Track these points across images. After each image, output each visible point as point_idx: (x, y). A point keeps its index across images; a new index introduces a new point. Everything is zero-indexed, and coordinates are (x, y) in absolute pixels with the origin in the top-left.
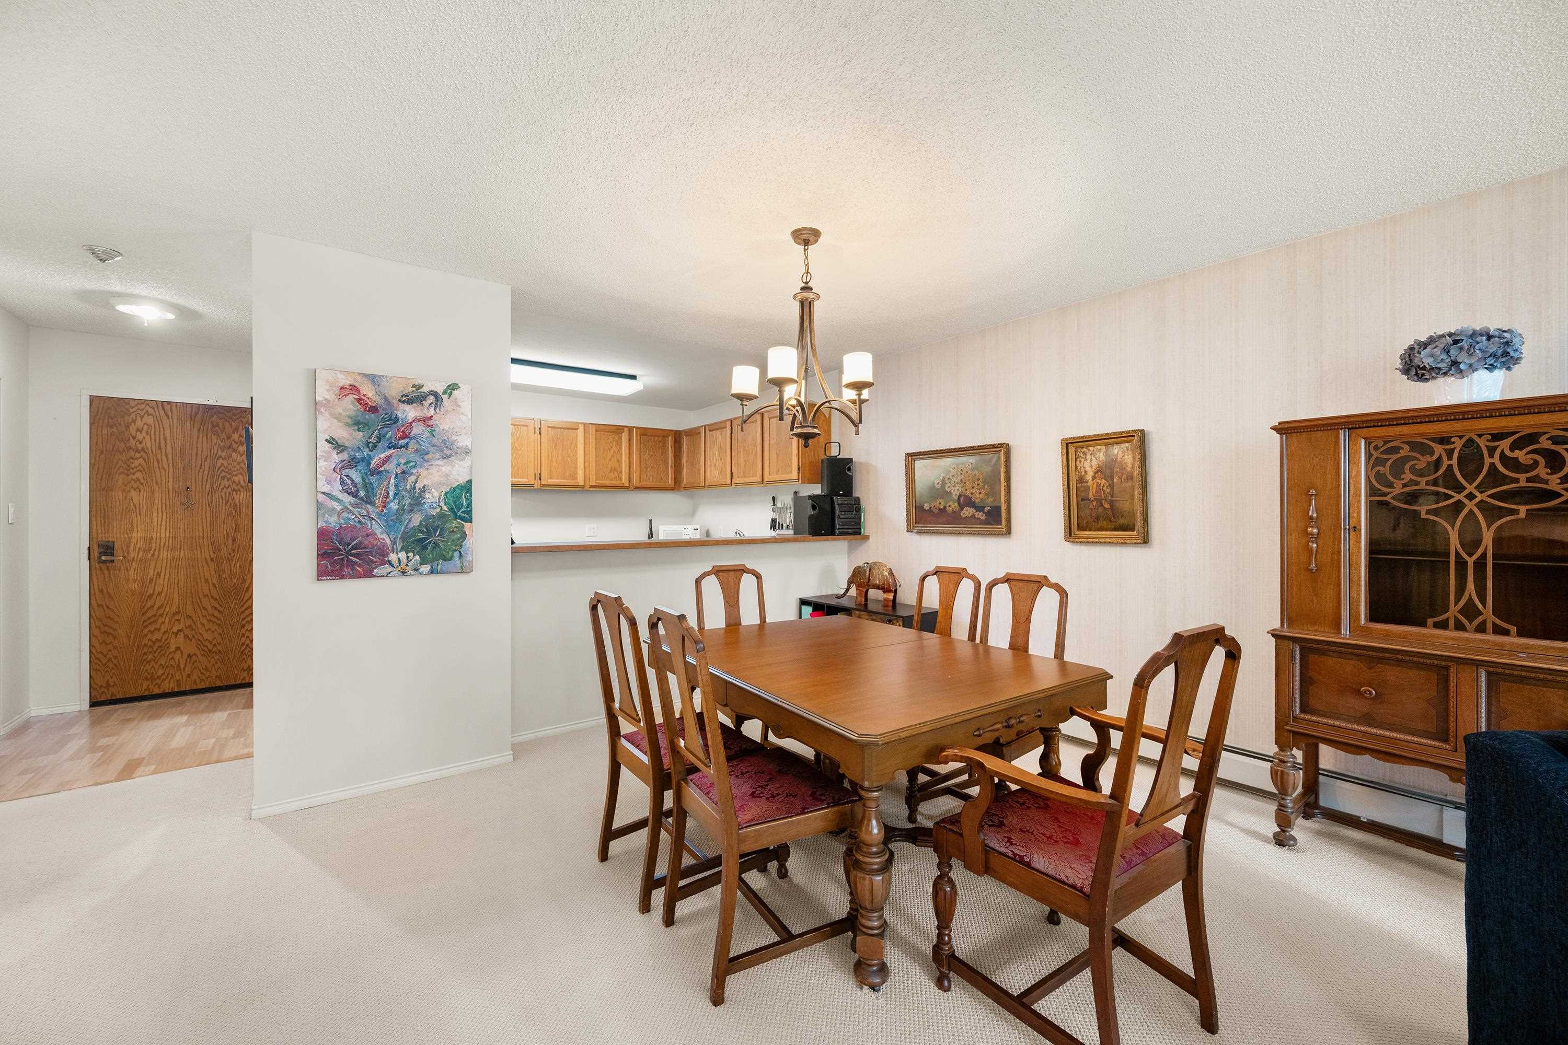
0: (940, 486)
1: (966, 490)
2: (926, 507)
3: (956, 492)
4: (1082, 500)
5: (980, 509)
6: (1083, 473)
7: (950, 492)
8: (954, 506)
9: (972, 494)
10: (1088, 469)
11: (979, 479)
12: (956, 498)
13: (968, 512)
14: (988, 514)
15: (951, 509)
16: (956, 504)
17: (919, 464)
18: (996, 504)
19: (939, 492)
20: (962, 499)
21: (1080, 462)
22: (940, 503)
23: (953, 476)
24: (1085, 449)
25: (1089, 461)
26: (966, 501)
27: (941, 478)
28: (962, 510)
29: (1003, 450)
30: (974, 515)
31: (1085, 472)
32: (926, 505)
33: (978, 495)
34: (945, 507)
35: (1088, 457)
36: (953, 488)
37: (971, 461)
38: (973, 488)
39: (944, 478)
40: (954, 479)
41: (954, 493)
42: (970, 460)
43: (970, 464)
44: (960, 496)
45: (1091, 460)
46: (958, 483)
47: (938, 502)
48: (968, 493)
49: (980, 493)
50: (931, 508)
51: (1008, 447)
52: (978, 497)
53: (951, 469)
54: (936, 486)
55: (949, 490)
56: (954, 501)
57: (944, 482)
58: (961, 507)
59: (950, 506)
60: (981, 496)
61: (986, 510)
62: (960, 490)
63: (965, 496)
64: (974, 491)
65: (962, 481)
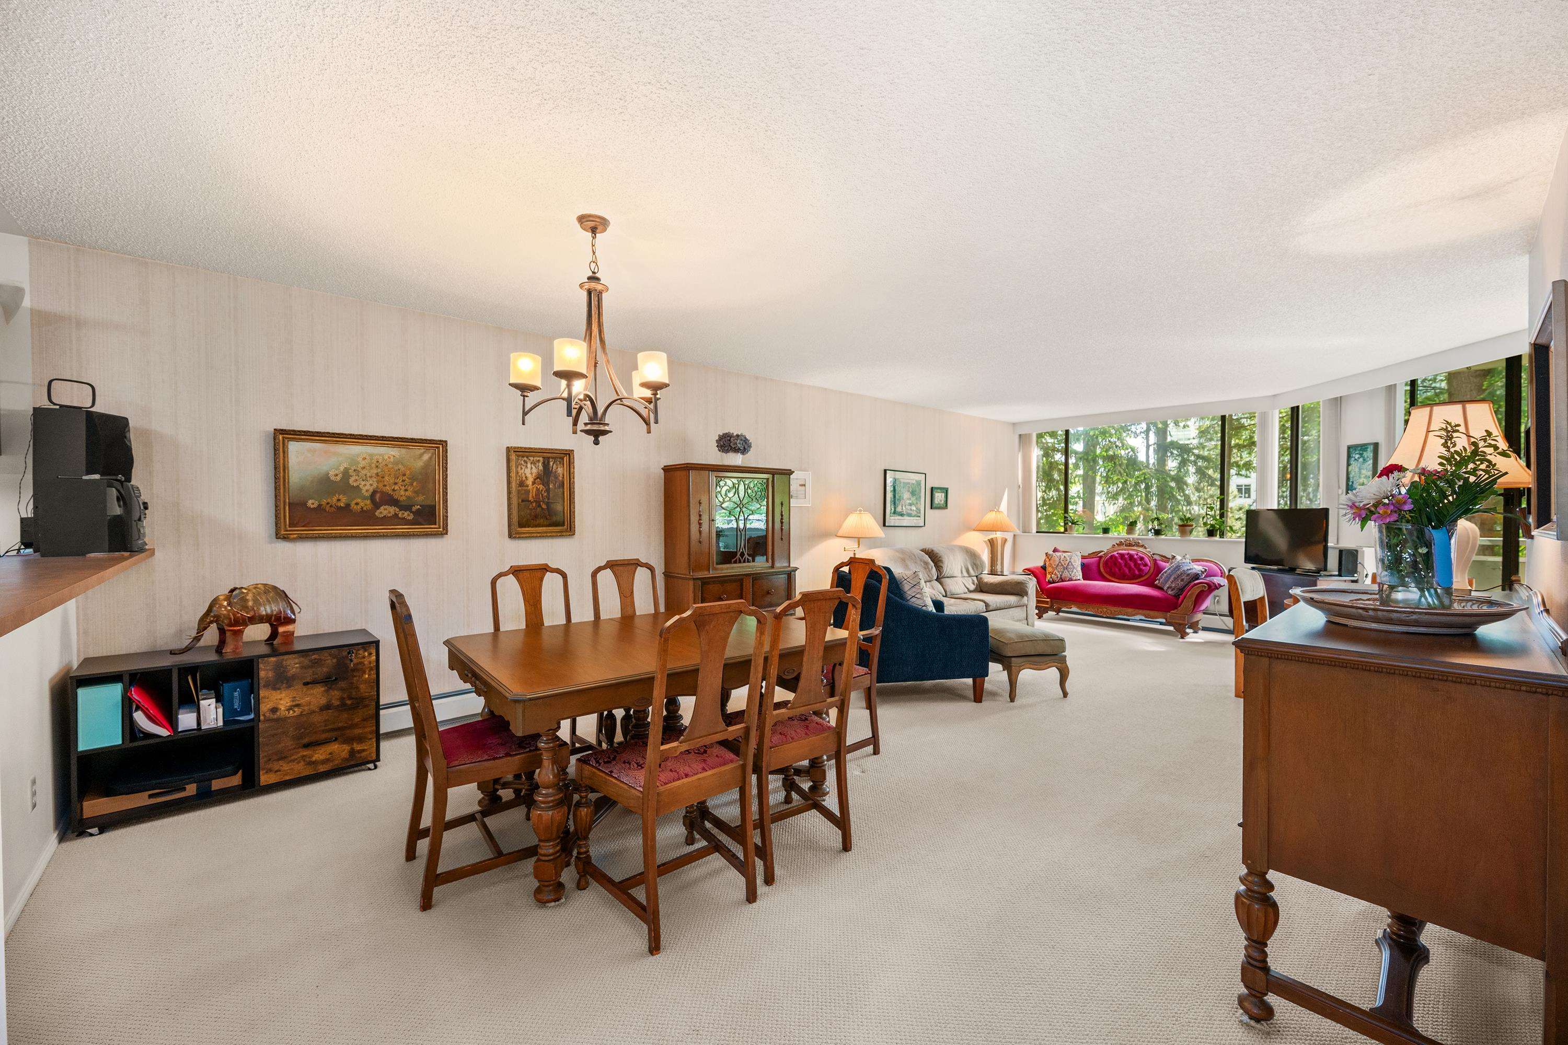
0: (338, 478)
1: (385, 486)
2: (312, 503)
3: (367, 487)
4: (522, 501)
5: (407, 508)
6: (524, 478)
7: (358, 486)
8: (367, 504)
9: (394, 490)
10: (529, 475)
11: (404, 475)
12: (368, 494)
13: (386, 511)
14: (417, 513)
15: (359, 507)
16: (368, 502)
17: (294, 448)
18: (429, 503)
19: (325, 484)
20: (378, 496)
21: (521, 468)
22: (339, 500)
23: (363, 468)
24: (525, 459)
25: (529, 469)
26: (381, 498)
27: (342, 469)
28: (378, 508)
29: (439, 447)
30: (396, 515)
31: (526, 477)
32: (310, 502)
33: (402, 493)
34: (348, 505)
35: (529, 465)
36: (363, 483)
37: (393, 453)
38: (396, 484)
39: (346, 469)
40: (364, 472)
41: (364, 489)
42: (390, 452)
43: (392, 457)
44: (374, 492)
45: (532, 468)
46: (371, 477)
47: (335, 499)
48: (388, 489)
49: (406, 490)
50: (320, 506)
51: (444, 443)
52: (402, 494)
53: (360, 459)
54: (333, 478)
55: (355, 484)
56: (365, 498)
57: (346, 474)
58: (377, 506)
59: (357, 504)
60: (407, 493)
61: (414, 509)
62: (375, 485)
63: (382, 493)
64: (396, 487)
65: (377, 475)
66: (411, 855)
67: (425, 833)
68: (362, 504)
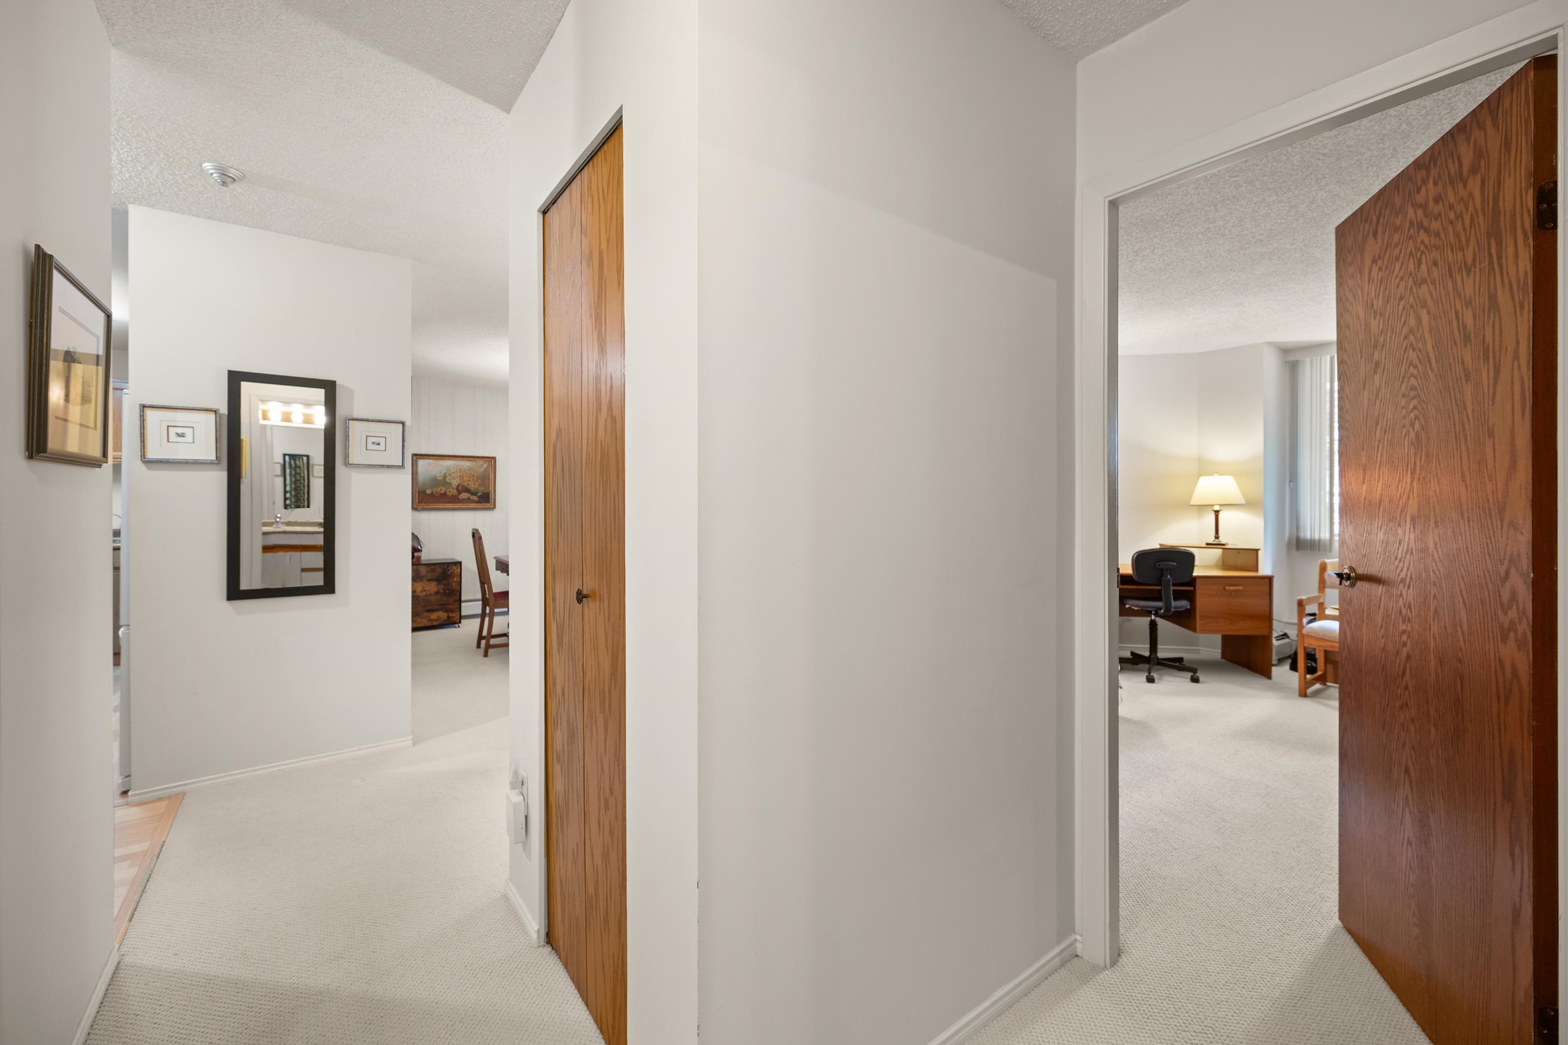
0: (441, 478)
1: (464, 482)
2: (429, 492)
3: (455, 483)
5: (474, 494)
7: (450, 483)
8: (455, 492)
9: (468, 484)
11: (474, 476)
12: (455, 487)
13: (464, 495)
14: (480, 497)
15: (451, 494)
16: (455, 491)
17: (421, 462)
18: (486, 491)
19: (435, 482)
20: (460, 488)
22: (441, 490)
23: (453, 473)
26: (462, 489)
27: (443, 473)
29: (492, 460)
30: (469, 498)
32: (428, 490)
34: (445, 493)
36: (453, 481)
38: (469, 481)
39: (445, 474)
40: (453, 475)
42: (466, 464)
43: (468, 467)
44: (459, 486)
46: (457, 477)
47: (439, 489)
48: (465, 484)
49: (475, 484)
50: (432, 493)
51: (494, 458)
52: (472, 486)
53: (452, 468)
54: (439, 478)
55: (449, 481)
56: (454, 489)
57: (445, 476)
58: (460, 493)
59: (450, 492)
60: (475, 486)
61: (478, 494)
62: (459, 482)
63: (463, 486)
64: (470, 483)
65: (460, 476)
66: (479, 646)
67: (484, 638)
68: (452, 492)
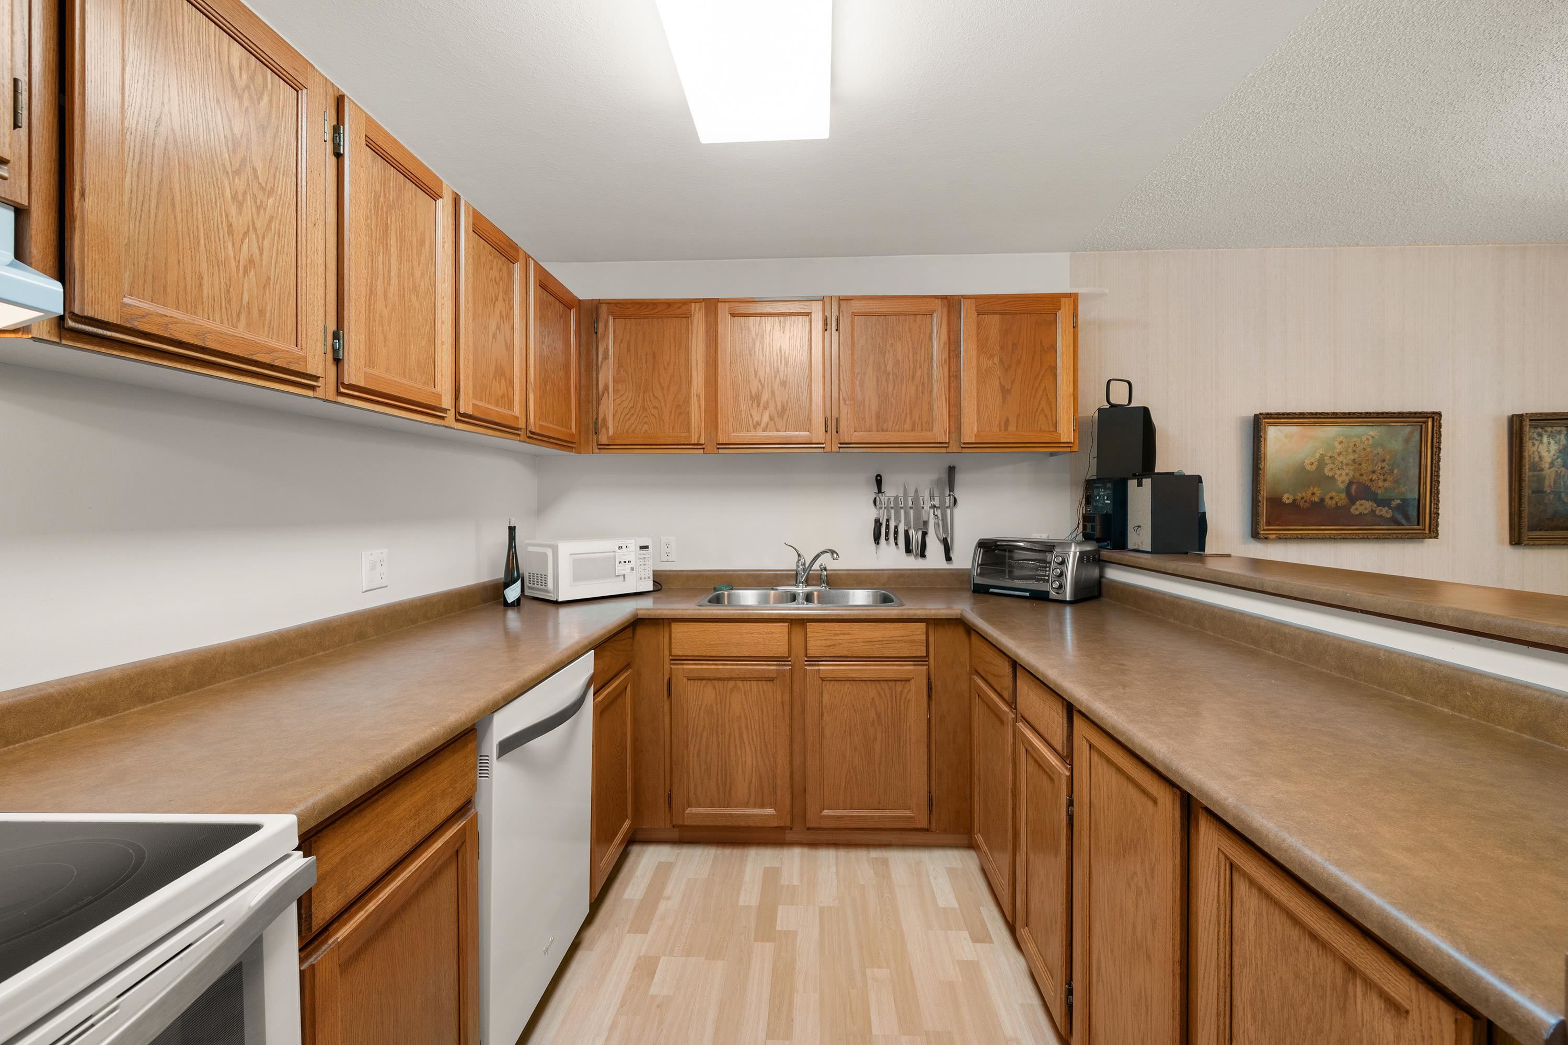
0: (1314, 467)
1: (1362, 475)
2: (1288, 498)
3: (1342, 478)
4: (1533, 492)
5: (1383, 502)
6: (1537, 459)
7: (1333, 477)
8: (1342, 499)
9: (1371, 480)
10: (1544, 454)
11: (1384, 461)
12: (1342, 486)
13: (1363, 507)
14: (1397, 510)
15: (1334, 502)
16: (1343, 496)
19: (1303, 475)
20: (1354, 487)
21: (1534, 445)
22: (1313, 494)
23: (1340, 454)
24: (1540, 430)
25: (1545, 446)
26: (1357, 490)
27: (1317, 456)
28: (1354, 503)
29: (1430, 421)
30: (1373, 511)
31: (1540, 457)
32: (1286, 496)
33: (1381, 484)
34: (1322, 500)
35: (1545, 439)
36: (1339, 472)
37: (1372, 433)
38: (1374, 472)
39: (1322, 456)
40: (1341, 459)
41: (1340, 479)
43: (1370, 438)
44: (1351, 483)
45: (1549, 443)
46: (1347, 465)
47: (1309, 493)
48: (1366, 479)
49: (1385, 480)
50: (1295, 500)
51: (1436, 417)
52: (1381, 487)
53: (1336, 444)
54: (1308, 467)
55: (1330, 474)
56: (1339, 492)
57: (1321, 463)
58: (1352, 500)
59: (1331, 498)
60: (1387, 484)
61: (1394, 503)
62: (1351, 475)
63: (1358, 483)
64: (1374, 477)
65: (1354, 461)
68: (1337, 499)
